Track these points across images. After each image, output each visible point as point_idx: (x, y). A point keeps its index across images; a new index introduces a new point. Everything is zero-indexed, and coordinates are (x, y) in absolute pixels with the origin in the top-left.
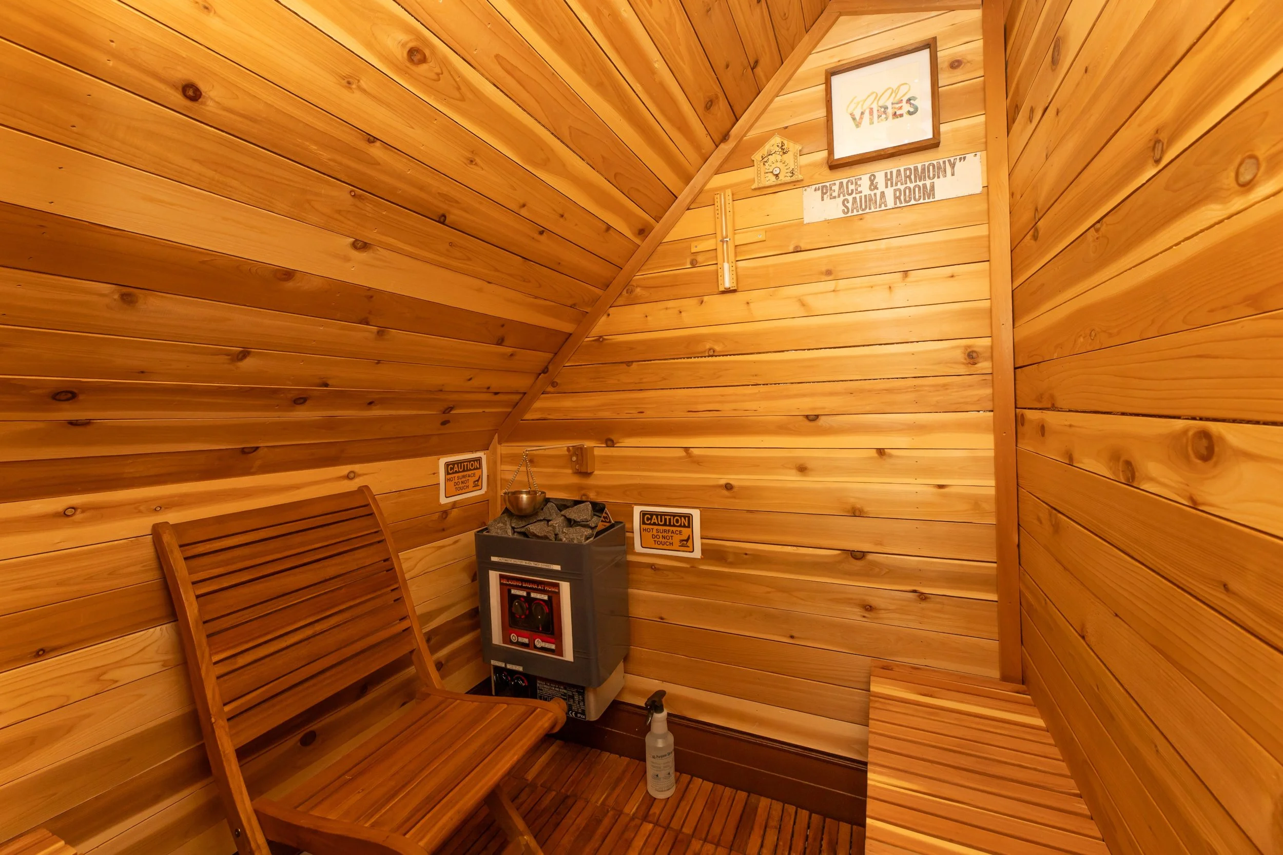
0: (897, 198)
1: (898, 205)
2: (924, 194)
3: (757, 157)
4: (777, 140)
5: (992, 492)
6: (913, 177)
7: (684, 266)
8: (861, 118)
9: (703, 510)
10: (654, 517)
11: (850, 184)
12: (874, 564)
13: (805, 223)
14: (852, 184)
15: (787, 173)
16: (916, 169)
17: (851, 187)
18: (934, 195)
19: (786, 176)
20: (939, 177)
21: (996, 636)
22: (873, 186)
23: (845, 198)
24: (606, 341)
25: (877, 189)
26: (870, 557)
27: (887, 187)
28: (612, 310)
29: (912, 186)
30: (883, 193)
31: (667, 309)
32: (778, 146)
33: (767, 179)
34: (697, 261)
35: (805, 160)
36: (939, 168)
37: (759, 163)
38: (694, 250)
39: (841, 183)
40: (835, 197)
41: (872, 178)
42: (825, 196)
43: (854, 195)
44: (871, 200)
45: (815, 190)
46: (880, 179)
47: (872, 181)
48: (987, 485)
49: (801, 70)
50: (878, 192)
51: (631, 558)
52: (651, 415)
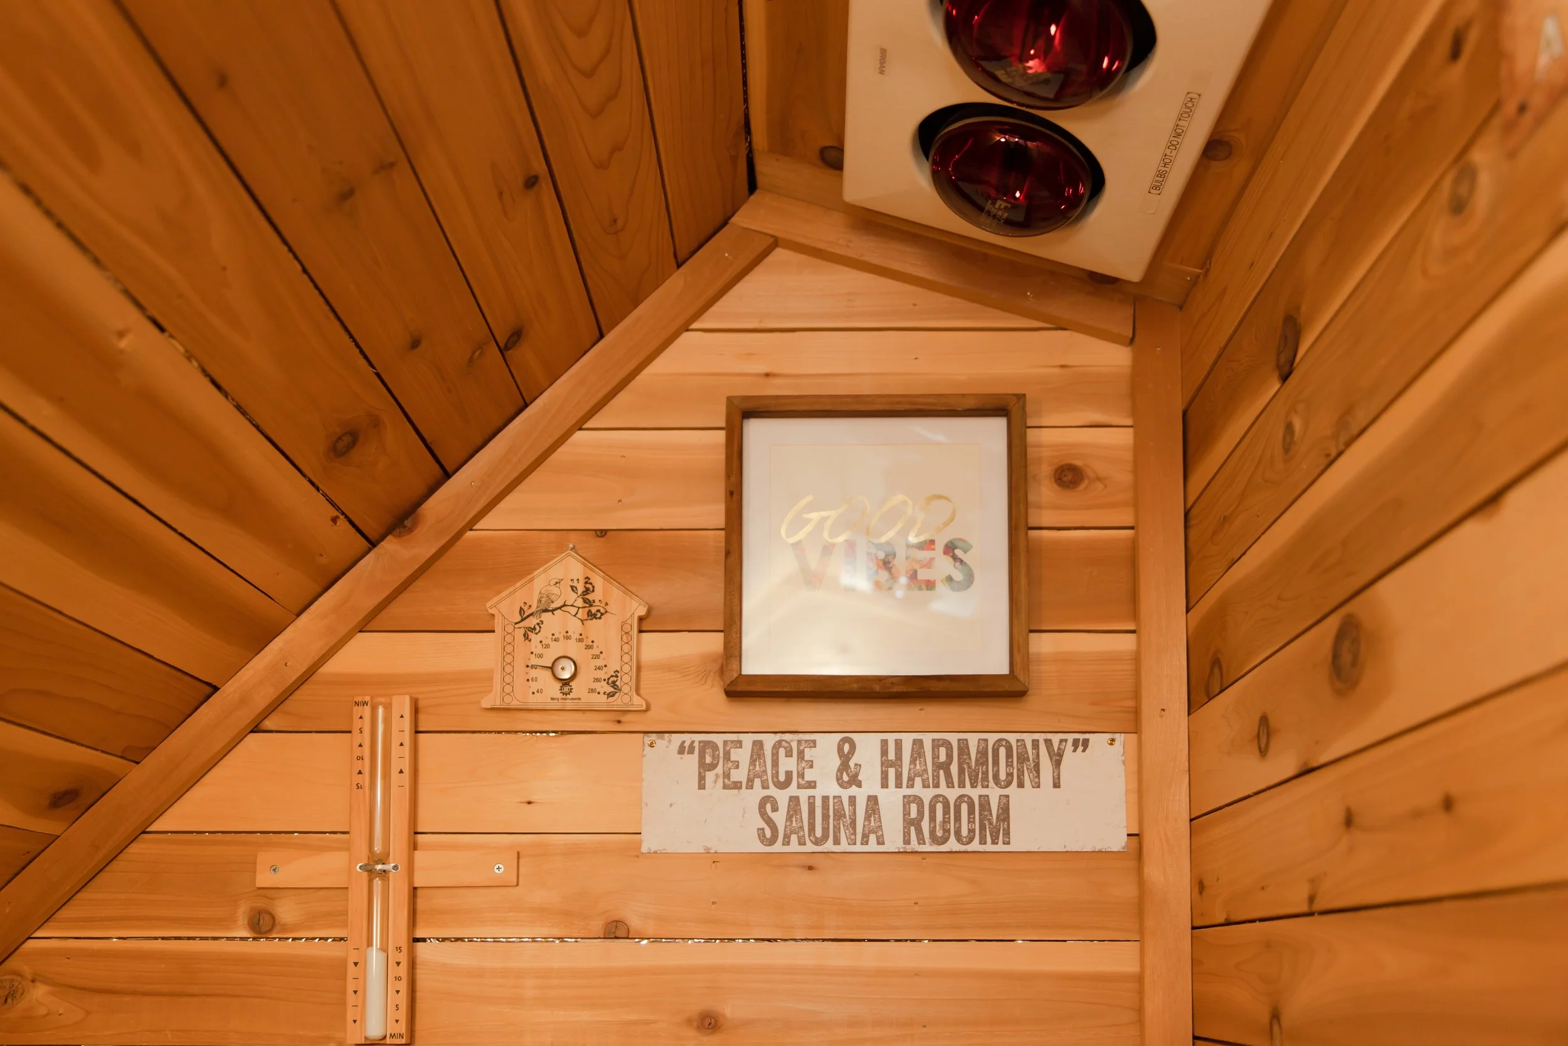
0: (911, 824)
1: (914, 845)
2: (982, 828)
3: (505, 606)
4: (568, 568)
6: (954, 769)
7: (228, 928)
8: (823, 563)
11: (782, 751)
13: (644, 850)
14: (789, 754)
15: (597, 680)
16: (964, 746)
18: (1007, 833)
19: (592, 691)
20: (1021, 785)
22: (848, 775)
23: (766, 793)
25: (859, 785)
27: (885, 784)
29: (952, 794)
30: (873, 800)
32: (573, 588)
33: (534, 686)
34: (273, 918)
35: (656, 647)
36: (1023, 758)
37: (510, 629)
38: (264, 879)
39: (758, 746)
40: (737, 786)
41: (846, 748)
42: (710, 776)
43: (793, 790)
44: (839, 815)
45: (681, 750)
46: (867, 750)
47: (845, 759)
49: (655, 369)
50: (861, 794)
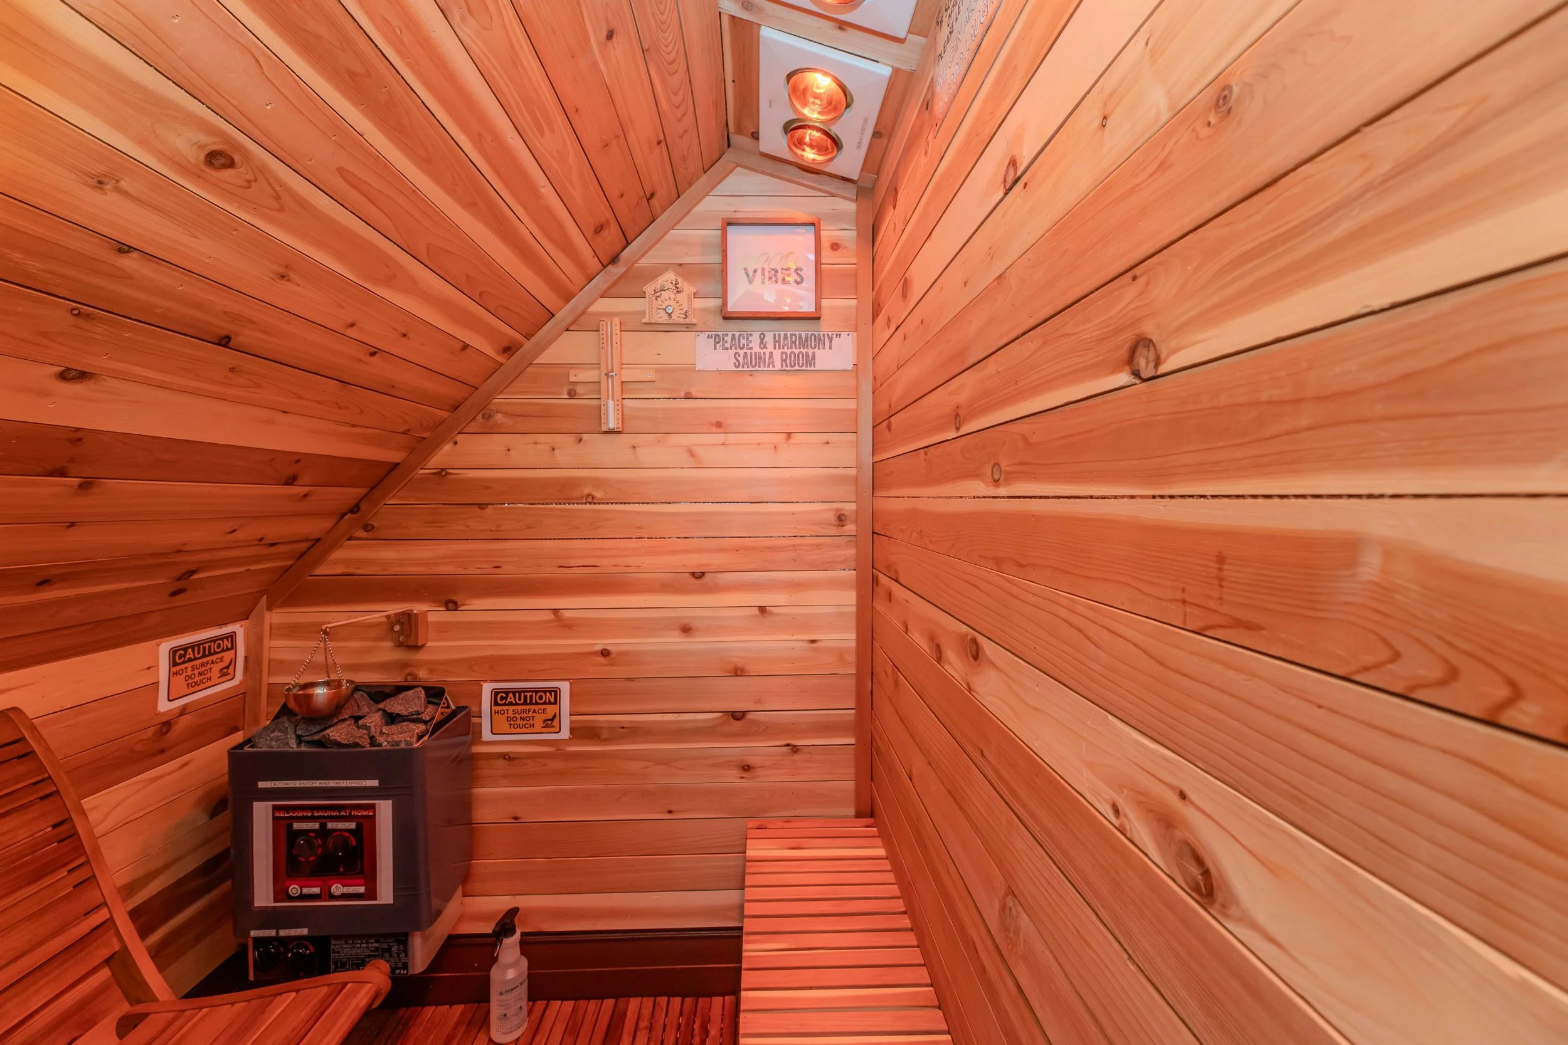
0: (783, 361)
1: (784, 368)
2: (806, 362)
3: (649, 289)
4: (670, 276)
5: (853, 644)
6: (797, 343)
7: (560, 395)
8: (754, 276)
9: (573, 682)
10: (511, 695)
11: (741, 337)
12: (753, 722)
13: (697, 369)
14: (744, 338)
15: (680, 313)
16: (800, 336)
17: (743, 342)
18: (814, 364)
19: (679, 317)
20: (819, 348)
21: (853, 777)
22: (763, 345)
23: (736, 351)
24: (453, 476)
25: (767, 348)
26: (750, 716)
27: (775, 348)
28: (460, 438)
29: (797, 351)
30: (771, 353)
31: (536, 443)
32: (672, 283)
33: (660, 315)
34: (576, 392)
35: (699, 303)
36: (820, 340)
37: (651, 296)
38: (572, 379)
39: (734, 335)
40: (727, 349)
41: (762, 336)
42: (718, 345)
43: (745, 350)
44: (760, 358)
45: (708, 337)
46: (769, 337)
47: (762, 340)
48: (847, 638)
49: (696, 209)
50: (767, 352)
51: (478, 749)
52: (510, 571)
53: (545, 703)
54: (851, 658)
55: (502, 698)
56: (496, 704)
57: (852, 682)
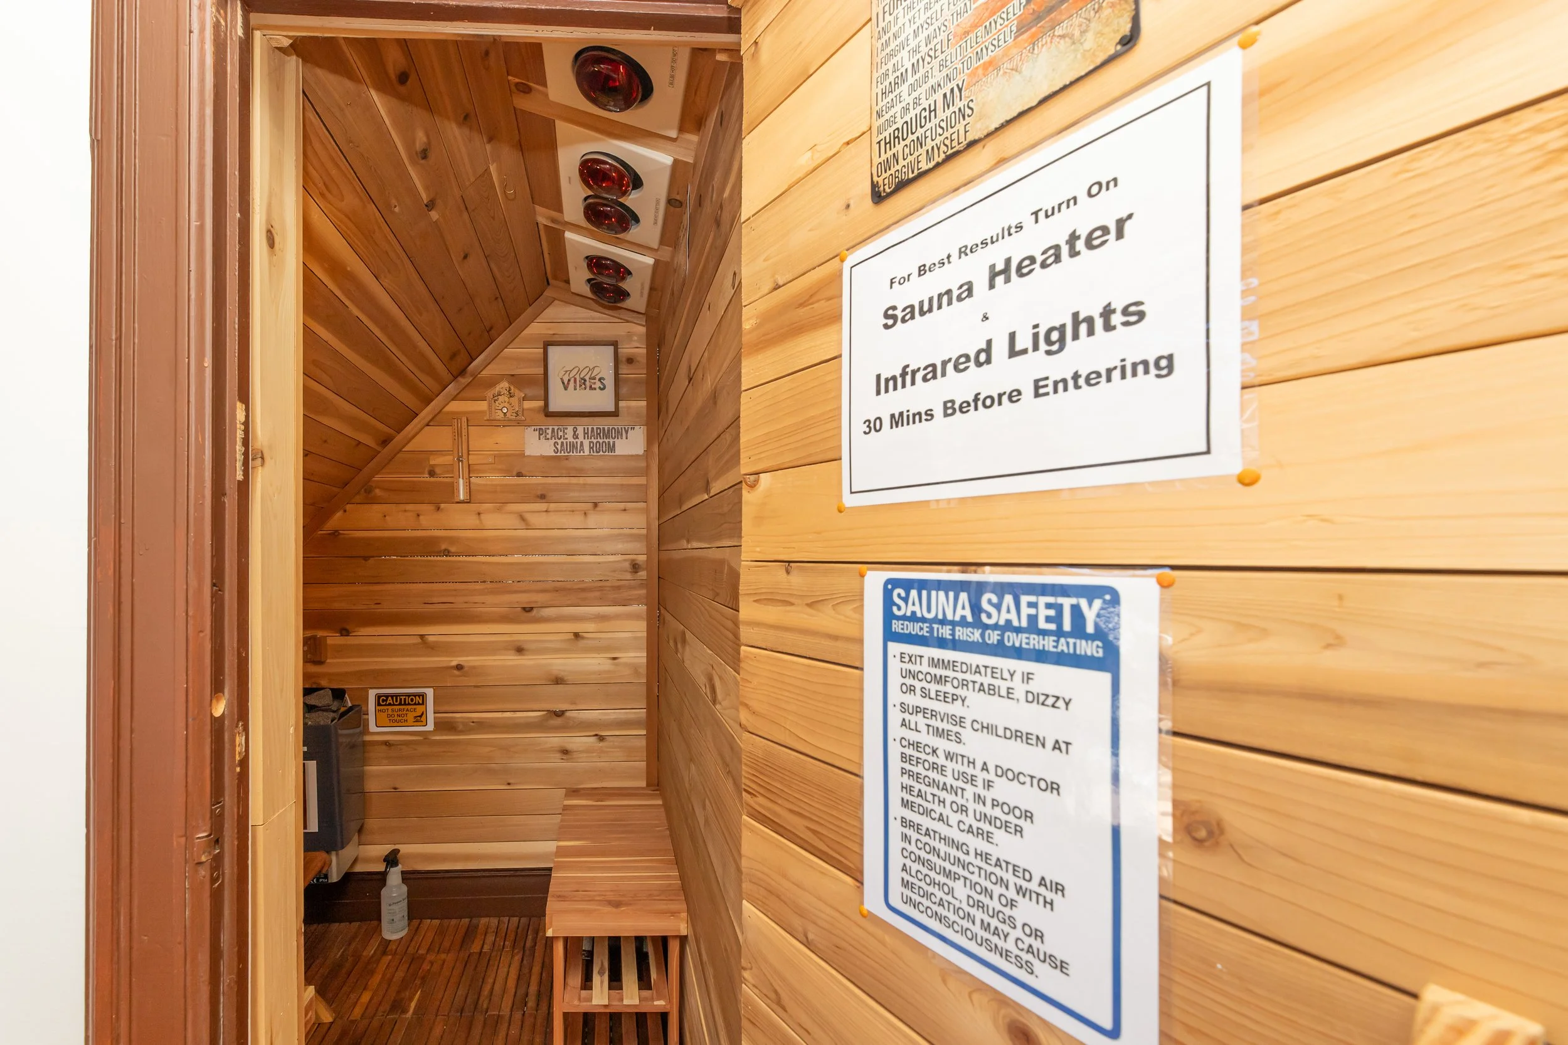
0: (591, 448)
1: (592, 453)
2: (608, 449)
3: (490, 394)
4: (505, 385)
5: (644, 660)
6: (601, 434)
7: (424, 475)
8: (568, 383)
9: (435, 688)
10: (390, 698)
11: (559, 430)
12: (569, 718)
13: (526, 455)
14: (561, 431)
15: (513, 413)
16: (604, 429)
17: (561, 434)
18: (615, 451)
19: (512, 415)
20: (618, 439)
21: (645, 759)
22: (576, 436)
23: (555, 441)
24: (342, 536)
25: (578, 438)
26: (568, 714)
27: (584, 439)
28: (348, 507)
29: (601, 441)
30: (582, 442)
31: (405, 511)
32: (506, 390)
33: (497, 414)
34: (434, 472)
35: (527, 404)
36: (618, 432)
37: (490, 400)
38: (432, 462)
39: (553, 429)
40: (548, 439)
41: (575, 429)
42: (541, 437)
43: (562, 440)
44: (573, 446)
45: (534, 430)
46: (580, 430)
47: (575, 432)
48: (639, 657)
49: (524, 333)
50: (579, 441)
51: (367, 738)
52: (387, 607)
53: (415, 704)
54: (643, 671)
55: (383, 701)
56: (379, 705)
57: (644, 688)
